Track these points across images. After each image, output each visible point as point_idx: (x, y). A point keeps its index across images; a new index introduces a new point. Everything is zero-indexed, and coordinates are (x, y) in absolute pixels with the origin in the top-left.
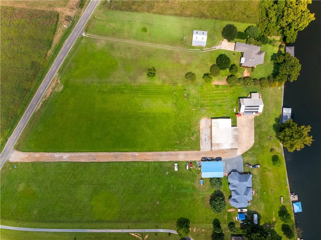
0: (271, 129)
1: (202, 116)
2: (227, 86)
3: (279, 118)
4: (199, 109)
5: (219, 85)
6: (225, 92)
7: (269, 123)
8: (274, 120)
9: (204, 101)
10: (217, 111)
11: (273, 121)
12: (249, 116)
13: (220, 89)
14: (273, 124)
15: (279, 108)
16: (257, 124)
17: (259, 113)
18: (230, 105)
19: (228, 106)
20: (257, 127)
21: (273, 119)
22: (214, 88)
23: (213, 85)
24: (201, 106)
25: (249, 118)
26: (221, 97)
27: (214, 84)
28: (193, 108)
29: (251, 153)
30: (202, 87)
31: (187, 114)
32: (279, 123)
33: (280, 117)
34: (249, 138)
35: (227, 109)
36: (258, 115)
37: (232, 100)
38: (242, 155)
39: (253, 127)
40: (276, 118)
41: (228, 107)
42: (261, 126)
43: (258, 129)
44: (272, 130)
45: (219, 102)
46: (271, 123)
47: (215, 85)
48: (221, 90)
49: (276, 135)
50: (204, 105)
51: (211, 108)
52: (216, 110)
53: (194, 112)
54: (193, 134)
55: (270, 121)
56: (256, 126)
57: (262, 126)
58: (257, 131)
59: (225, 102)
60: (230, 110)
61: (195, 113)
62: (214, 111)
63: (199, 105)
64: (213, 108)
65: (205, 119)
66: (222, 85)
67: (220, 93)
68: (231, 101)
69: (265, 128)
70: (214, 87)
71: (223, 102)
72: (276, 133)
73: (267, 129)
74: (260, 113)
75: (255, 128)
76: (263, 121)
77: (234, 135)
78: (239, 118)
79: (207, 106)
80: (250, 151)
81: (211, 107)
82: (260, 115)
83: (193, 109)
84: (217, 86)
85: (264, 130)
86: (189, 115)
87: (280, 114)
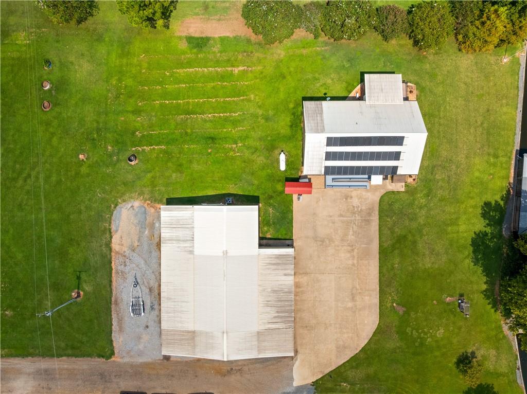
0: (461, 256)
1: (121, 188)
2: (249, 41)
3: (502, 203)
4: (110, 156)
5: (208, 39)
6: (236, 71)
7: (455, 228)
8: (479, 211)
9: (132, 117)
10: (195, 166)
11: (474, 220)
12: (354, 194)
13: (211, 56)
14: (470, 236)
15: (501, 153)
16: (392, 232)
17: (403, 178)
18: (260, 139)
19: (250, 142)
20: (393, 247)
21: (475, 207)
22: (184, 53)
23: (180, 38)
24: (117, 142)
25: (355, 202)
26: (216, 97)
27: (184, 34)
28: (83, 152)
29: (359, 374)
30: (124, 46)
31: (54, 178)
32: (501, 230)
33: (506, 198)
34: (350, 305)
35: (247, 154)
36: (400, 187)
37: (271, 113)
38: (315, 383)
39: (375, 246)
40: (487, 204)
41: (248, 148)
42: (414, 243)
43: (397, 260)
44: (468, 263)
45: (205, 121)
46: (462, 228)
47: (190, 39)
48: (218, 63)
49: (484, 287)
50: (133, 133)
51: (165, 152)
52: (191, 162)
53: (84, 170)
54: (79, 278)
55: (458, 219)
56: (389, 242)
57: (420, 246)
58: (393, 268)
59: (235, 123)
60: (260, 160)
61: (88, 175)
62: (181, 165)
63: (108, 135)
64: (174, 149)
65: (137, 204)
66: (222, 39)
67: (210, 77)
68: (267, 119)
69: (432, 251)
70: (183, 46)
71: (226, 119)
72: (485, 279)
73: (444, 258)
74: (410, 180)
75: (384, 254)
76: (421, 221)
77: (274, 291)
78: (301, 204)
79: (149, 140)
80: (357, 367)
81: (168, 143)
82: (410, 191)
83: (81, 157)
84: (199, 43)
85: (427, 263)
86: (59, 182)
87: (505, 184)
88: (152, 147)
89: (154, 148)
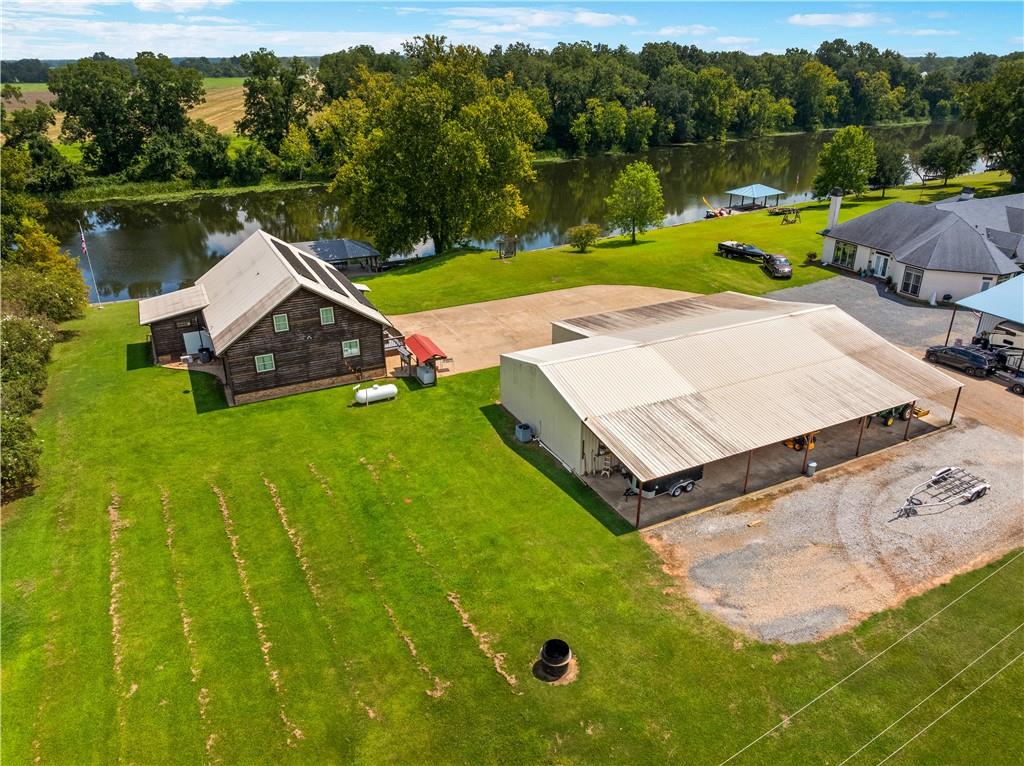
6: (122, 522)
26: (220, 536)
50: (445, 706)
71: (294, 500)
79: (448, 648)
81: (433, 592)
88: (473, 628)
89: (473, 620)
